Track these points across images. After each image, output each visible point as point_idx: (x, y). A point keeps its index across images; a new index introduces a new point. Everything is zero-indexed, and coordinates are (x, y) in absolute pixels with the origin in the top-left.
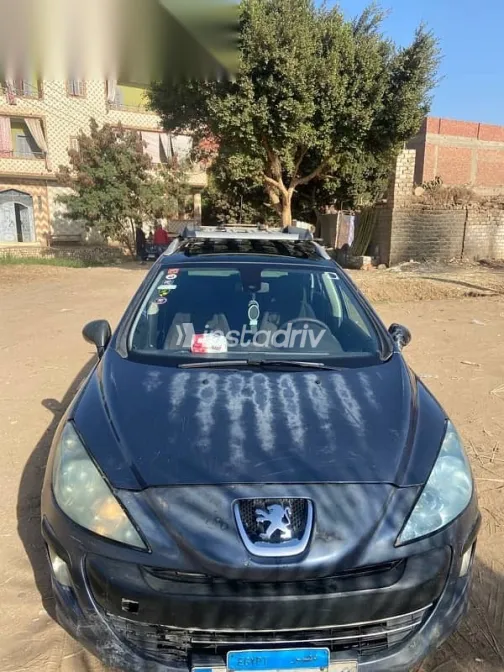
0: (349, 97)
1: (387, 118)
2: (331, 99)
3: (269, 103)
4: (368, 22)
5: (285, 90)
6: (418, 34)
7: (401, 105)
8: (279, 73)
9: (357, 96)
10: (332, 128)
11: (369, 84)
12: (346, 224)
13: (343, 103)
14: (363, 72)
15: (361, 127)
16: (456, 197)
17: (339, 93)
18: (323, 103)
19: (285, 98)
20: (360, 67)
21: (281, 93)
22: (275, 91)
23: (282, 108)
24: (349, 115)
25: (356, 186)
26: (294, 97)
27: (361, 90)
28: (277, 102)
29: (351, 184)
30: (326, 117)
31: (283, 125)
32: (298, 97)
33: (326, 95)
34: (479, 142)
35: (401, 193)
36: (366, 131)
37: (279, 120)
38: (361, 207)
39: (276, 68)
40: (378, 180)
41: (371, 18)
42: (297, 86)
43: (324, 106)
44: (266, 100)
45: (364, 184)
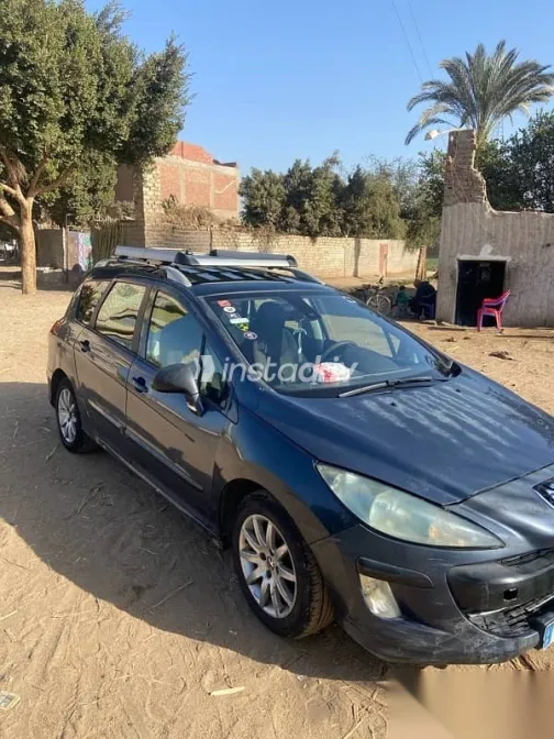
0: (100, 100)
1: (143, 130)
2: (82, 100)
3: (14, 94)
4: (109, 21)
5: (34, 83)
6: (169, 45)
7: (158, 118)
8: (24, 60)
9: (109, 100)
10: (82, 132)
11: (122, 90)
12: (75, 241)
13: (94, 107)
14: (114, 76)
15: (118, 136)
16: (199, 218)
17: (91, 95)
18: (72, 103)
19: (34, 91)
20: (110, 69)
21: (29, 85)
22: (21, 82)
23: (32, 103)
24: (104, 122)
25: (78, 199)
26: (46, 93)
27: (113, 95)
28: (25, 95)
29: (71, 196)
30: (76, 119)
31: (34, 123)
32: (49, 93)
33: (76, 95)
34: (184, 161)
35: (151, 211)
36: (123, 141)
37: (27, 117)
38: (100, 224)
39: (21, 55)
40: (100, 193)
41: (112, 16)
42: (49, 80)
43: (74, 107)
44: (10, 90)
45: (88, 197)
